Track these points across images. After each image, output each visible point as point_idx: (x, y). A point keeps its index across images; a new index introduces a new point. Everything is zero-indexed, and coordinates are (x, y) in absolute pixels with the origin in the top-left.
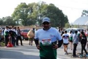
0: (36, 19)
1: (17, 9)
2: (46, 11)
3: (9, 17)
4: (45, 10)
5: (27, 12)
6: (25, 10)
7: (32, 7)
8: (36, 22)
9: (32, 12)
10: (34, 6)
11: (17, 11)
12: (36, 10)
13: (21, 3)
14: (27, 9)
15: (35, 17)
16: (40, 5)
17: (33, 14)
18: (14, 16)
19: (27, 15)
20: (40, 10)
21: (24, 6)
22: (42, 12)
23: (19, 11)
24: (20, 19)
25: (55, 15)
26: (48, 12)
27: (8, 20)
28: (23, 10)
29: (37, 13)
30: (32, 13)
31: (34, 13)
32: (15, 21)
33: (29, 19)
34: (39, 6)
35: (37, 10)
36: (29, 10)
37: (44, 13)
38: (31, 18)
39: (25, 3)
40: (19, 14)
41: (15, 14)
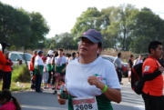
0: (116, 37)
1: (81, 19)
2: (135, 22)
3: (67, 34)
4: (132, 19)
5: (99, 24)
6: (95, 20)
7: (109, 15)
8: (115, 42)
9: (108, 24)
10: (112, 13)
11: (80, 23)
12: (115, 20)
13: (89, 9)
14: (99, 18)
15: (113, 33)
16: (124, 10)
17: (111, 28)
18: (75, 32)
20: (124, 20)
21: (94, 13)
22: (127, 23)
23: (85, 23)
25: (152, 29)
26: (139, 23)
27: (64, 39)
28: (92, 22)
29: (117, 26)
30: (109, 27)
31: (112, 25)
34: (122, 13)
35: (117, 21)
36: (103, 21)
37: (132, 25)
38: (106, 35)
40: (84, 29)
41: (78, 28)
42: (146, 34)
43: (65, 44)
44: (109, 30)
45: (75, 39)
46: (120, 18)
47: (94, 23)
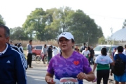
0: (57, 31)
1: (30, 17)
2: (71, 20)
3: (19, 28)
4: (69, 18)
5: (44, 20)
6: (42, 18)
7: (52, 14)
8: (57, 35)
9: (52, 21)
10: (54, 13)
11: (30, 20)
12: (56, 18)
13: (37, 9)
14: (44, 16)
15: (55, 28)
16: (63, 11)
17: (54, 24)
18: (26, 27)
19: (44, 26)
20: (63, 18)
21: (40, 12)
22: (66, 21)
23: (33, 20)
24: (35, 32)
25: (84, 26)
26: (74, 21)
27: (17, 32)
28: (39, 19)
29: (58, 23)
30: (52, 23)
31: (54, 22)
32: (27, 33)
33: (47, 30)
34: (62, 13)
35: (58, 19)
36: (47, 18)
37: (69, 22)
38: (50, 29)
39: (42, 9)
40: (32, 24)
41: (28, 24)
42: (79, 29)
43: (18, 36)
44: (52, 26)
45: (25, 32)
46: (60, 17)
47: (41, 20)
